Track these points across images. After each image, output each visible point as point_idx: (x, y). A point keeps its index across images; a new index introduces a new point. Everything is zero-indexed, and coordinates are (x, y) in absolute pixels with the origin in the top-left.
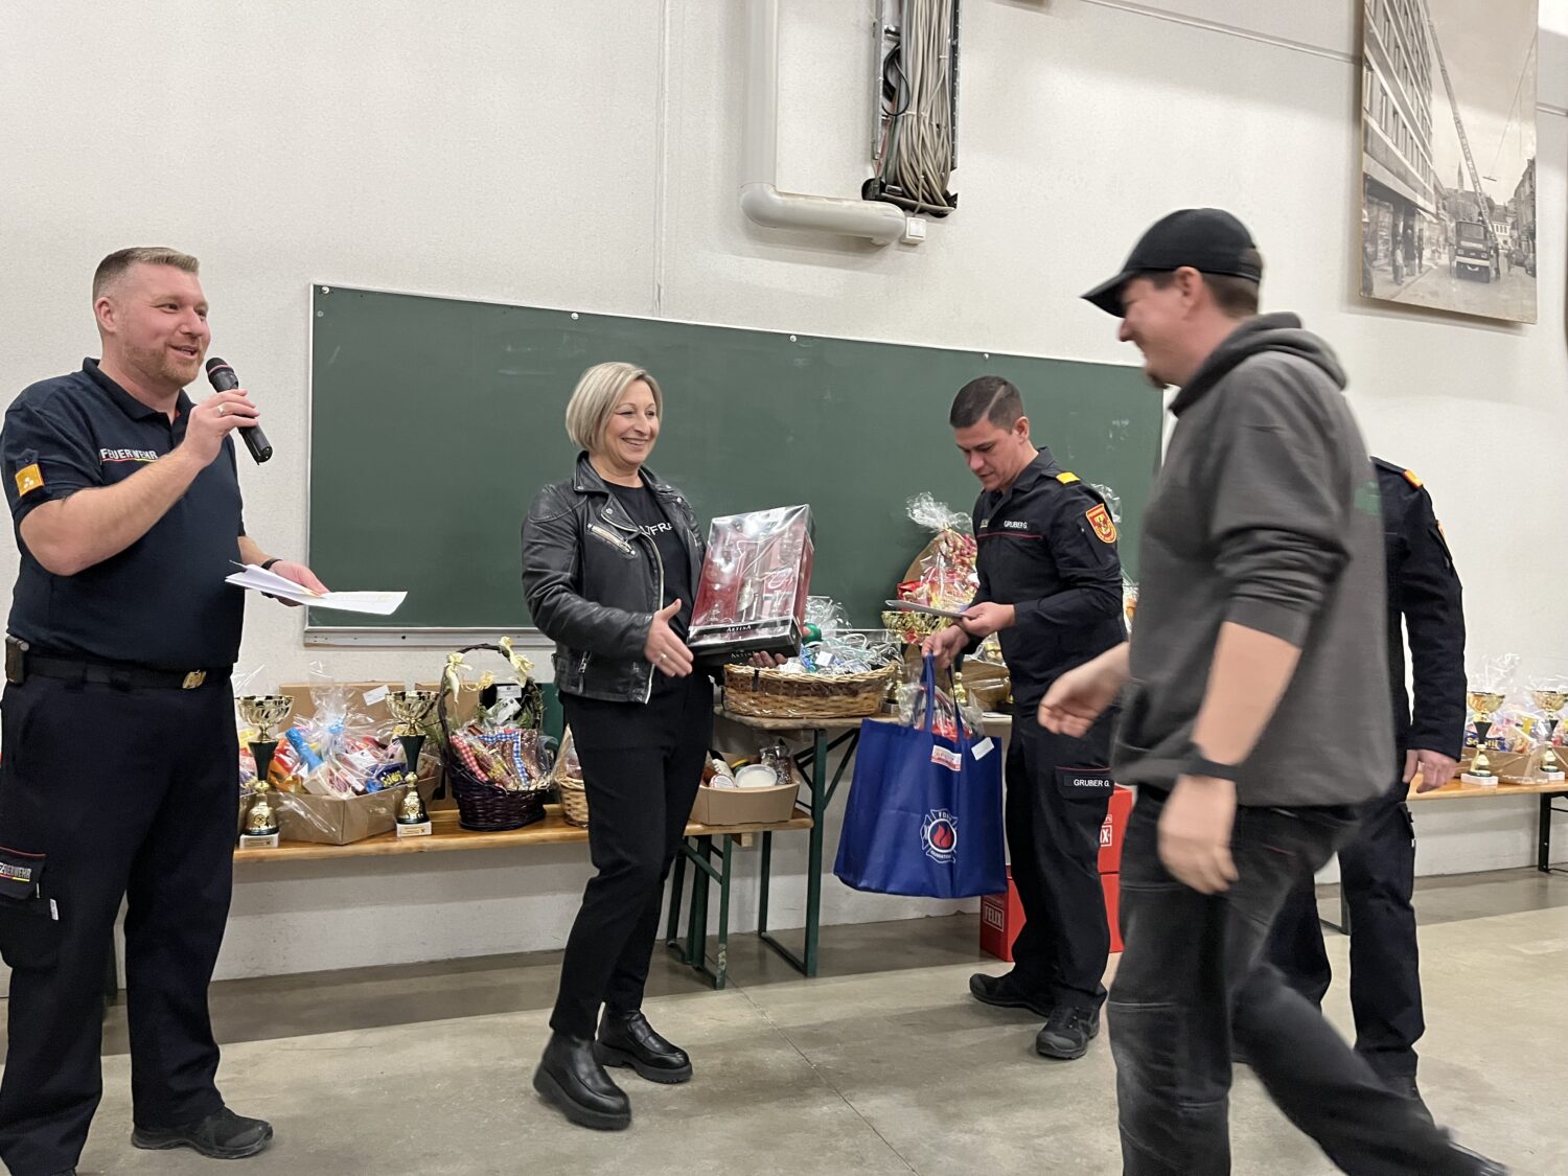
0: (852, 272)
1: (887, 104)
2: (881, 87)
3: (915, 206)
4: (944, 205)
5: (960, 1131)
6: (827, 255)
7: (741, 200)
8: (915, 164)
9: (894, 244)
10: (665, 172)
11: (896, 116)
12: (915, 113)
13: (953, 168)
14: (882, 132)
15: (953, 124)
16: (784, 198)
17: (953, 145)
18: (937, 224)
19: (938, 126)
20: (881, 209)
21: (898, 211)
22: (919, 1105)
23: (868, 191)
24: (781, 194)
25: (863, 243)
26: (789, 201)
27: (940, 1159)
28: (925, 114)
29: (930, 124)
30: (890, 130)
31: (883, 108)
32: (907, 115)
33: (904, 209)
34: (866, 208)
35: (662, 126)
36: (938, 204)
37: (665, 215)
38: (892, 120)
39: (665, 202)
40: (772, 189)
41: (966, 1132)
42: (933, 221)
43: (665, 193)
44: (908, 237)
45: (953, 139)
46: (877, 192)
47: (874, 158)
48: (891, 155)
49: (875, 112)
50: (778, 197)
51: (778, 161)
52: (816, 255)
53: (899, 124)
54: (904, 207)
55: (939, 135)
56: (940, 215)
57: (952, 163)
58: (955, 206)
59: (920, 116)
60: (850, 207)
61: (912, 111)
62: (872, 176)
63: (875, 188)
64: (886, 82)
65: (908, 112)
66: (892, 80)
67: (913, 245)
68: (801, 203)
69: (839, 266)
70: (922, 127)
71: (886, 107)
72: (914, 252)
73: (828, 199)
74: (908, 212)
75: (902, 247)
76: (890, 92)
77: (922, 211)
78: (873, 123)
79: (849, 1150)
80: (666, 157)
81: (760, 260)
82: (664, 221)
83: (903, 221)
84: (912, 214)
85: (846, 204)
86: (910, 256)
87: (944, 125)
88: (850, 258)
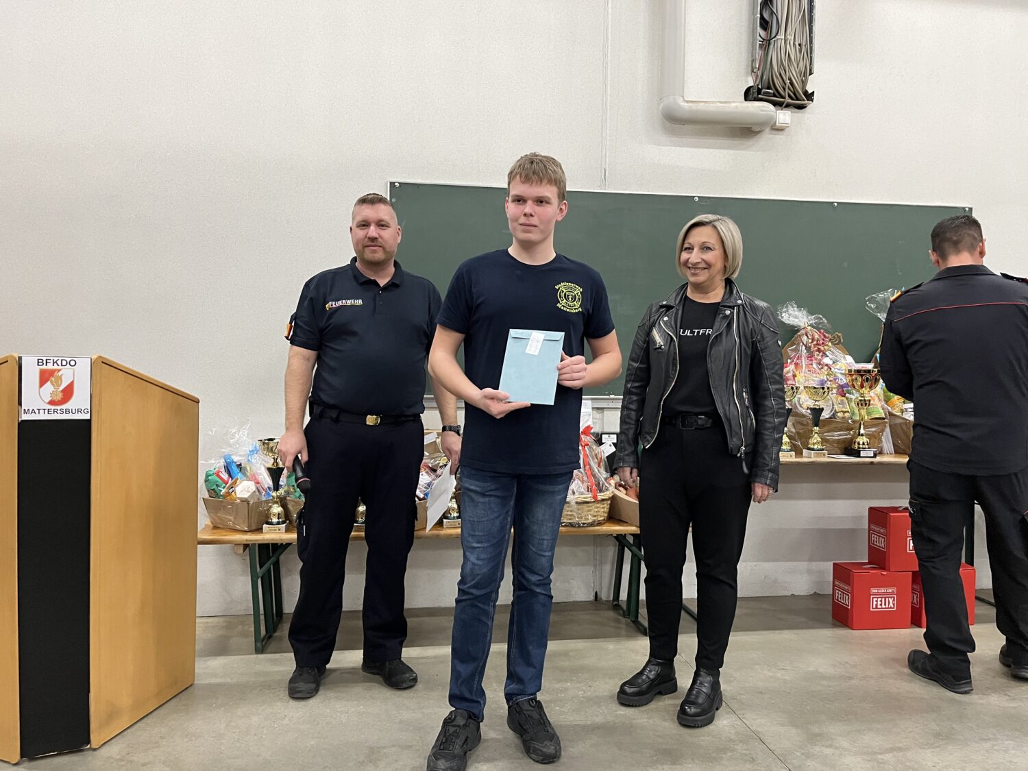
0: (738, 152)
1: (763, 33)
2: (759, 22)
3: (783, 103)
4: (804, 100)
5: (823, 746)
6: (721, 141)
7: (661, 107)
8: (783, 73)
9: (768, 130)
10: (609, 94)
11: (769, 40)
12: (783, 37)
13: (811, 74)
14: (759, 53)
15: (811, 42)
16: (690, 104)
17: (811, 57)
18: (799, 114)
19: (800, 45)
20: (759, 107)
21: (771, 107)
22: (793, 726)
23: (749, 95)
24: (688, 102)
25: (745, 131)
26: (694, 107)
27: (808, 764)
28: (790, 38)
29: (794, 44)
30: (765, 51)
31: (760, 36)
32: (777, 39)
33: (774, 105)
34: (747, 107)
35: (607, 63)
36: (798, 99)
37: (608, 121)
38: (766, 44)
39: (608, 114)
40: (682, 99)
41: (827, 747)
42: (796, 112)
43: (608, 107)
44: (777, 124)
45: (811, 53)
46: (755, 95)
47: (753, 72)
48: (766, 68)
49: (754, 39)
50: (686, 104)
51: (685, 79)
52: (712, 141)
53: (772, 46)
54: (775, 104)
55: (800, 52)
56: (801, 107)
57: (810, 70)
58: (812, 101)
59: (787, 40)
60: (737, 107)
61: (781, 36)
62: (752, 84)
63: (753, 93)
64: (762, 17)
65: (778, 37)
66: (766, 16)
67: (781, 130)
68: (701, 107)
69: (729, 148)
70: (788, 46)
71: (762, 35)
72: (782, 135)
73: (721, 102)
74: (778, 107)
75: (774, 132)
76: (765, 24)
77: (788, 106)
78: (752, 47)
79: (744, 752)
80: (609, 83)
81: (673, 148)
82: (608, 125)
83: (774, 114)
84: (780, 108)
85: (733, 105)
86: (779, 137)
87: (804, 44)
88: (736, 142)
